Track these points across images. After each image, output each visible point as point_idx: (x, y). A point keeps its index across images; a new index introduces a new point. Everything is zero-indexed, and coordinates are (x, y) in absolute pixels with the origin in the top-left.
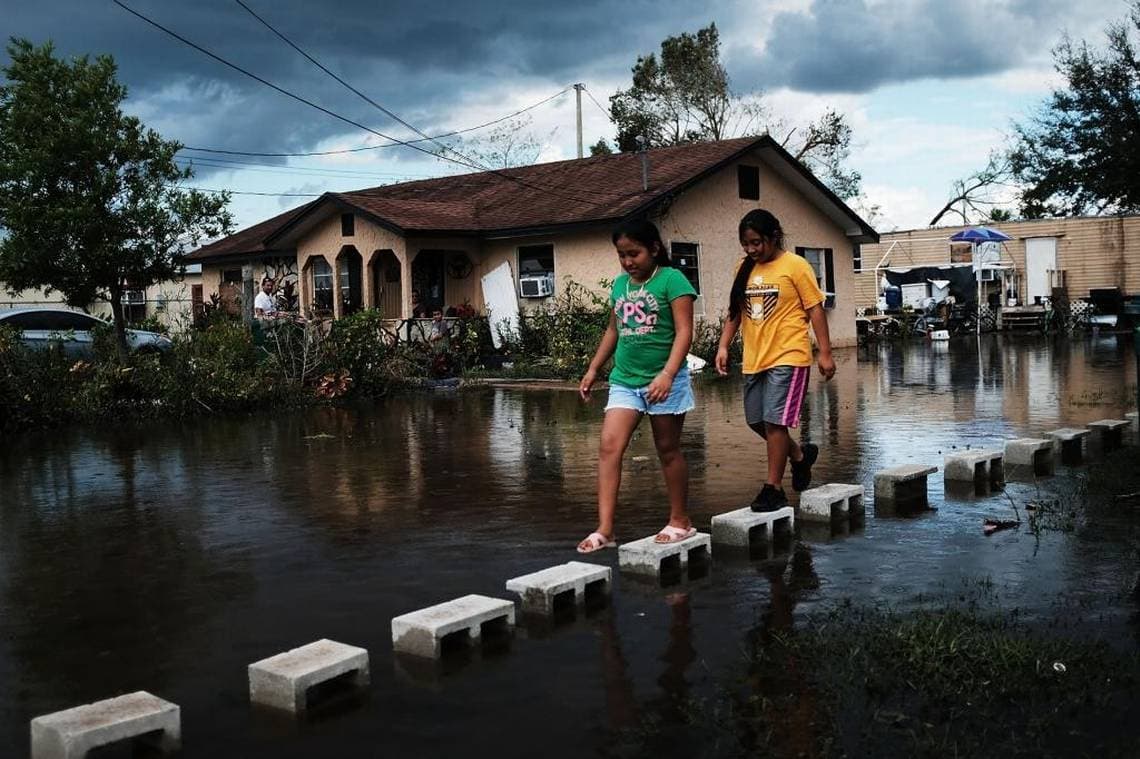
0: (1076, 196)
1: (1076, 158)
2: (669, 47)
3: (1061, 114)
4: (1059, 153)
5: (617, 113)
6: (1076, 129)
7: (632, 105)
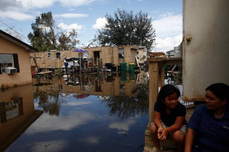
0: (110, 44)
1: (109, 37)
2: (42, 15)
3: (106, 28)
4: (106, 35)
5: (33, 28)
6: (110, 31)
7: (36, 26)
